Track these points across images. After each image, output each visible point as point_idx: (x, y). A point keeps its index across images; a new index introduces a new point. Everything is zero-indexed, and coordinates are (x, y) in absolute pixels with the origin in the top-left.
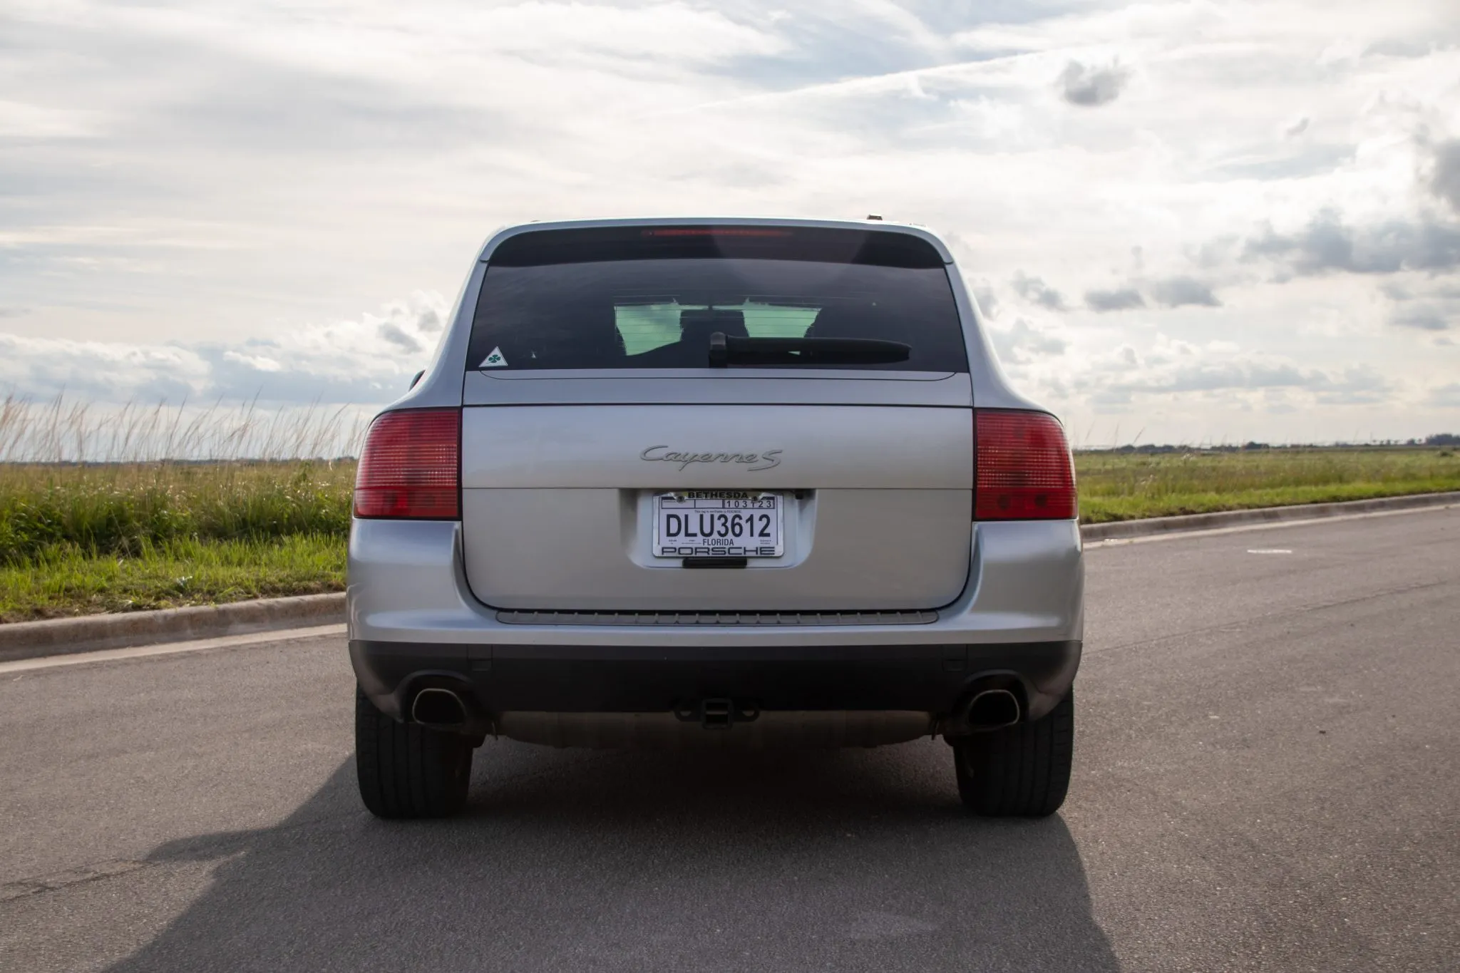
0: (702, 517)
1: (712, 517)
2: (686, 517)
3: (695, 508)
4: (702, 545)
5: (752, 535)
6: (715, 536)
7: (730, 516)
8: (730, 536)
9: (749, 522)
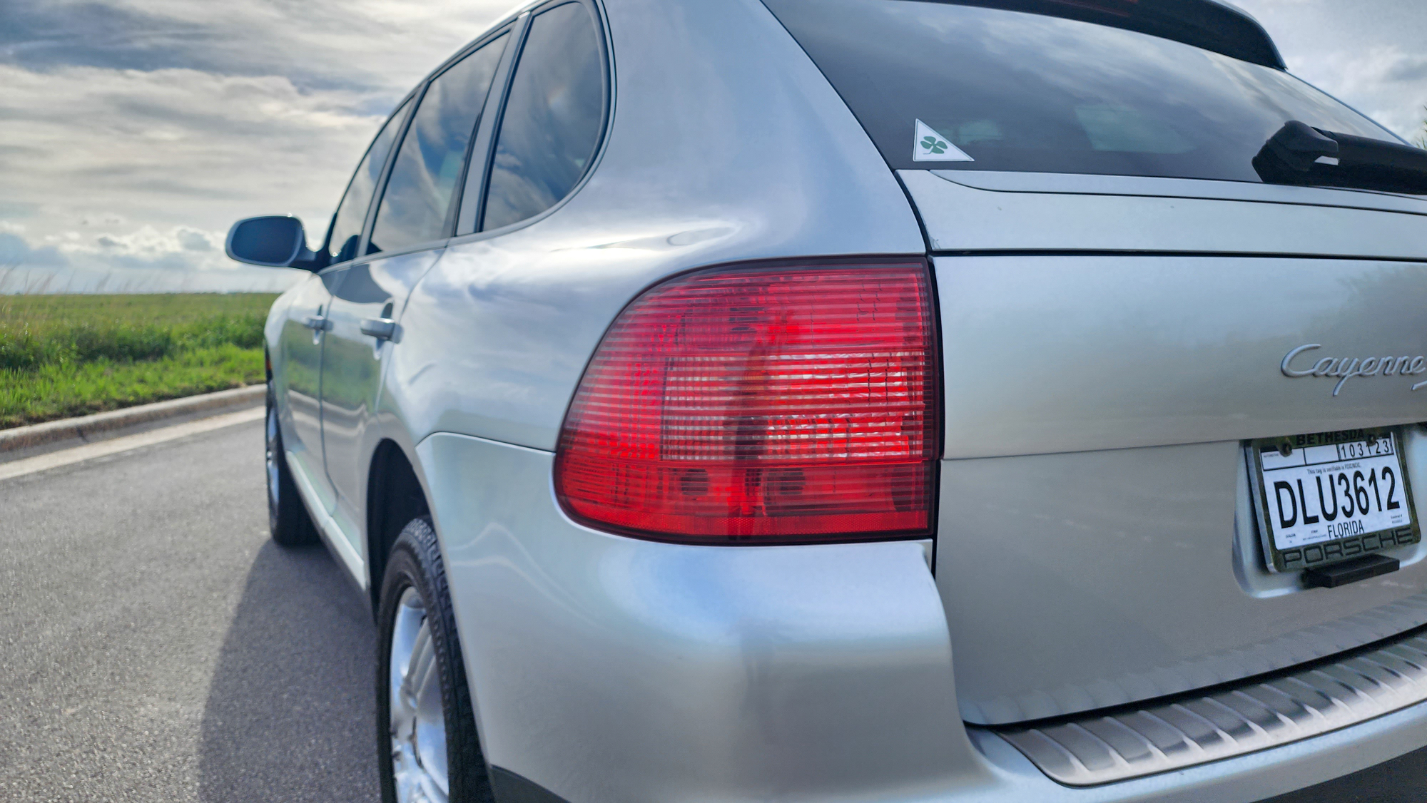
0: (1318, 479)
1: (1331, 477)
2: (1299, 482)
3: (1306, 465)
4: (1327, 539)
5: (1380, 510)
6: (1341, 517)
7: (1350, 475)
8: (1357, 514)
9: (1373, 484)
